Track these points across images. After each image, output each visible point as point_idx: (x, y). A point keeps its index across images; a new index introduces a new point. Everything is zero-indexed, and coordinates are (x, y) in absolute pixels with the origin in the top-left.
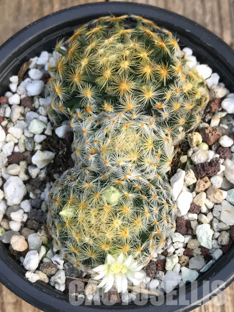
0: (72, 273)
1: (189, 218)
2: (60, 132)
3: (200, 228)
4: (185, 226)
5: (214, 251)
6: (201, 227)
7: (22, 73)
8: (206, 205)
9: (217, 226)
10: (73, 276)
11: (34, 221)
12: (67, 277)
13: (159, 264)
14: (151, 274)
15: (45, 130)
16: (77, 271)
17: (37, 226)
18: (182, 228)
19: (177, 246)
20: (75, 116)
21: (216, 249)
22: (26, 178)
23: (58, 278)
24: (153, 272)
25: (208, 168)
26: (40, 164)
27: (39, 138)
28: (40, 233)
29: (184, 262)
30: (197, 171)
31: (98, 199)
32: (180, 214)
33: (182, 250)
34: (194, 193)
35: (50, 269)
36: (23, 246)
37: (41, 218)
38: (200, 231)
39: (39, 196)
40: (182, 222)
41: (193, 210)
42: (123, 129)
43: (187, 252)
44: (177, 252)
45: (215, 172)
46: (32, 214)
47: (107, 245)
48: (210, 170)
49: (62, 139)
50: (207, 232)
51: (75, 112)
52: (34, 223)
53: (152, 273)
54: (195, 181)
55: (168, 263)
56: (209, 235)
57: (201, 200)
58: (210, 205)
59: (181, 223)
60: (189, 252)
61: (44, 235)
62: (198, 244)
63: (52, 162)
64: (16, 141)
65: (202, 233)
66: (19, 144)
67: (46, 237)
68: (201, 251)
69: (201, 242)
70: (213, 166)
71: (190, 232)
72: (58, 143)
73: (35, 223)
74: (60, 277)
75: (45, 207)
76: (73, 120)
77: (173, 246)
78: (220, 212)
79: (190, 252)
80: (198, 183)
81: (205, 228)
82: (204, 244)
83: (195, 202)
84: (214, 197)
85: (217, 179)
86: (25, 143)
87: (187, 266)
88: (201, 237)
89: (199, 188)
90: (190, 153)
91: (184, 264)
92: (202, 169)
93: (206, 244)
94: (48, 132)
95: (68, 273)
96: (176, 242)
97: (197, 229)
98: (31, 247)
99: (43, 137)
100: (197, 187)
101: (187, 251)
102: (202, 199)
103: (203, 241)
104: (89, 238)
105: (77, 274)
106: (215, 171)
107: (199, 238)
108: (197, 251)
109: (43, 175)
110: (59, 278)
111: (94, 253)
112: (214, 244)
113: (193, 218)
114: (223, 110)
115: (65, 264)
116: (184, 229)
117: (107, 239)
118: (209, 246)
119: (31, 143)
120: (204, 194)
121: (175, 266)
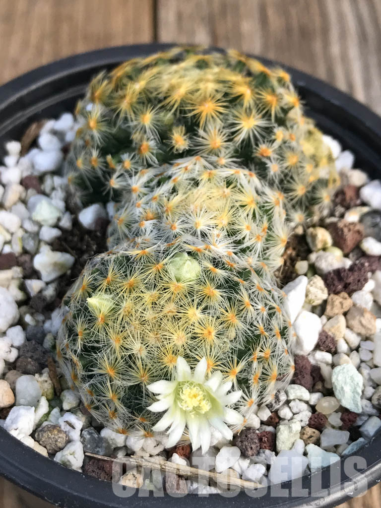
0: (97, 446)
1: (317, 361)
2: (87, 217)
3: (339, 371)
4: (309, 373)
5: (366, 421)
6: (341, 370)
7: (27, 139)
8: (346, 340)
9: (369, 374)
10: (98, 452)
11: (30, 360)
12: (86, 454)
13: (263, 437)
14: (249, 449)
15: (59, 219)
16: (107, 444)
17: (34, 368)
18: (305, 376)
19: (297, 407)
20: (119, 168)
21: (370, 416)
22: (20, 296)
23: (69, 455)
24: (253, 446)
25: (347, 274)
26: (47, 272)
27: (49, 233)
28: (40, 377)
29: (311, 437)
30: (328, 282)
31: (161, 271)
32: (302, 349)
33: (306, 415)
34: (324, 317)
35: (56, 432)
36: (7, 395)
37: (43, 357)
38: (339, 376)
39: (41, 324)
40: (304, 363)
41: (325, 342)
42: (202, 177)
43: (316, 420)
44: (297, 417)
45: (360, 283)
46: (28, 348)
47: (174, 355)
48: (350, 277)
49: (89, 232)
50: (352, 378)
51: (120, 161)
52: (30, 363)
53: (251, 448)
54: (325, 296)
55: (282, 432)
56: (356, 384)
57: (336, 326)
58: (355, 340)
59: (303, 367)
60: (320, 420)
61: (46, 381)
62: (337, 403)
63: (69, 272)
64: (8, 237)
65: (344, 379)
66: (13, 242)
67: (50, 385)
68: (342, 419)
69: (342, 399)
70: (355, 271)
71: (319, 386)
72: (82, 239)
73: (32, 363)
74: (74, 452)
75: (52, 340)
76: (115, 176)
77: (290, 408)
78: (371, 352)
79: (322, 420)
80: (330, 300)
81: (348, 371)
82: (347, 403)
83: (327, 331)
84: (361, 322)
85: (363, 295)
86: (22, 239)
87: (318, 443)
88: (342, 388)
89: (332, 308)
90: (313, 257)
91: (311, 439)
92: (335, 277)
93: (352, 402)
94: (66, 223)
95: (89, 446)
96: (294, 400)
97: (334, 374)
98: (22, 400)
99: (55, 233)
100: (329, 308)
101: (316, 418)
102: (339, 324)
103: (346, 395)
104: (140, 345)
105: (106, 448)
106: (359, 281)
107: (337, 391)
108: (335, 419)
109: (50, 292)
110: (73, 454)
111: (148, 371)
112: (366, 406)
113: (324, 360)
114: (364, 204)
115: (83, 432)
116: (308, 378)
117: (175, 345)
118: (357, 405)
119: (33, 239)
120: (342, 319)
121: (295, 444)
